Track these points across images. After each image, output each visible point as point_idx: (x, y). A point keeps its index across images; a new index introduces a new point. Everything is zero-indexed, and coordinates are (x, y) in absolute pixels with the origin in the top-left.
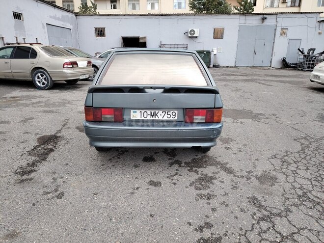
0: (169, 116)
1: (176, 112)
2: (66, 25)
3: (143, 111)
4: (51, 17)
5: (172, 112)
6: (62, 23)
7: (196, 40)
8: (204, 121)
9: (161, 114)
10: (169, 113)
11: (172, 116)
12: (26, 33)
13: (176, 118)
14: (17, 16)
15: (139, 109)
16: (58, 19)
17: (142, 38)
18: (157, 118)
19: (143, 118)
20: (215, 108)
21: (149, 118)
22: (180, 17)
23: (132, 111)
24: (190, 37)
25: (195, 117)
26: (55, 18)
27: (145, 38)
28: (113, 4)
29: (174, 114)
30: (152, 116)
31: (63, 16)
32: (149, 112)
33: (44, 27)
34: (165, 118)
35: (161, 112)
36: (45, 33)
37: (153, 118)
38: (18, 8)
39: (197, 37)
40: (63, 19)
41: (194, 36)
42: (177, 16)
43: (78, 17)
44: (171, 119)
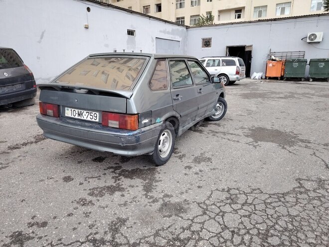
0: (91, 117)
1: (97, 113)
2: (175, 38)
3: (73, 110)
4: (161, 31)
5: (94, 113)
6: (172, 36)
7: (318, 46)
8: (118, 127)
9: (86, 114)
10: (91, 114)
11: (94, 117)
12: (136, 46)
13: (97, 120)
14: (131, 33)
15: (70, 107)
16: (168, 33)
17: (249, 46)
18: (82, 118)
19: (73, 116)
20: (126, 113)
21: (77, 117)
22: (298, 20)
23: (66, 108)
24: (309, 43)
25: (110, 121)
26: (164, 32)
27: (251, 46)
28: (237, 14)
29: (95, 116)
30: (79, 115)
31: (173, 30)
32: (77, 110)
33: (153, 41)
34: (89, 119)
35: (85, 112)
36: (153, 45)
37: (79, 118)
38: (132, 26)
39: (319, 43)
40: (173, 33)
41: (315, 41)
42: (294, 20)
43: (188, 29)
44: (93, 120)
